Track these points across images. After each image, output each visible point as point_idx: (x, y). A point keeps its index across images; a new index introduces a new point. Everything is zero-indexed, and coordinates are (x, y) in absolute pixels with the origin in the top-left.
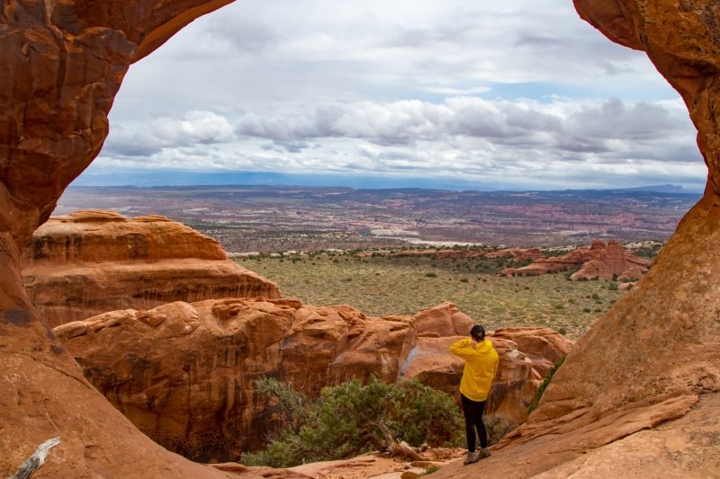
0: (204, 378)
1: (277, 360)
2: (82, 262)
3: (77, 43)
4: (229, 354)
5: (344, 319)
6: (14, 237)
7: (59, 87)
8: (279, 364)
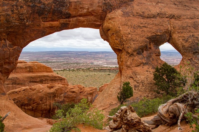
0: (45, 103)
1: (63, 98)
2: (16, 73)
3: (12, 50)
4: (51, 97)
5: (79, 88)
6: (3, 81)
7: (10, 57)
8: (63, 99)
